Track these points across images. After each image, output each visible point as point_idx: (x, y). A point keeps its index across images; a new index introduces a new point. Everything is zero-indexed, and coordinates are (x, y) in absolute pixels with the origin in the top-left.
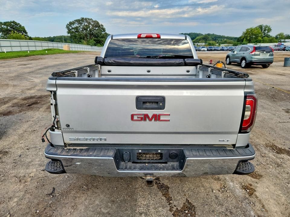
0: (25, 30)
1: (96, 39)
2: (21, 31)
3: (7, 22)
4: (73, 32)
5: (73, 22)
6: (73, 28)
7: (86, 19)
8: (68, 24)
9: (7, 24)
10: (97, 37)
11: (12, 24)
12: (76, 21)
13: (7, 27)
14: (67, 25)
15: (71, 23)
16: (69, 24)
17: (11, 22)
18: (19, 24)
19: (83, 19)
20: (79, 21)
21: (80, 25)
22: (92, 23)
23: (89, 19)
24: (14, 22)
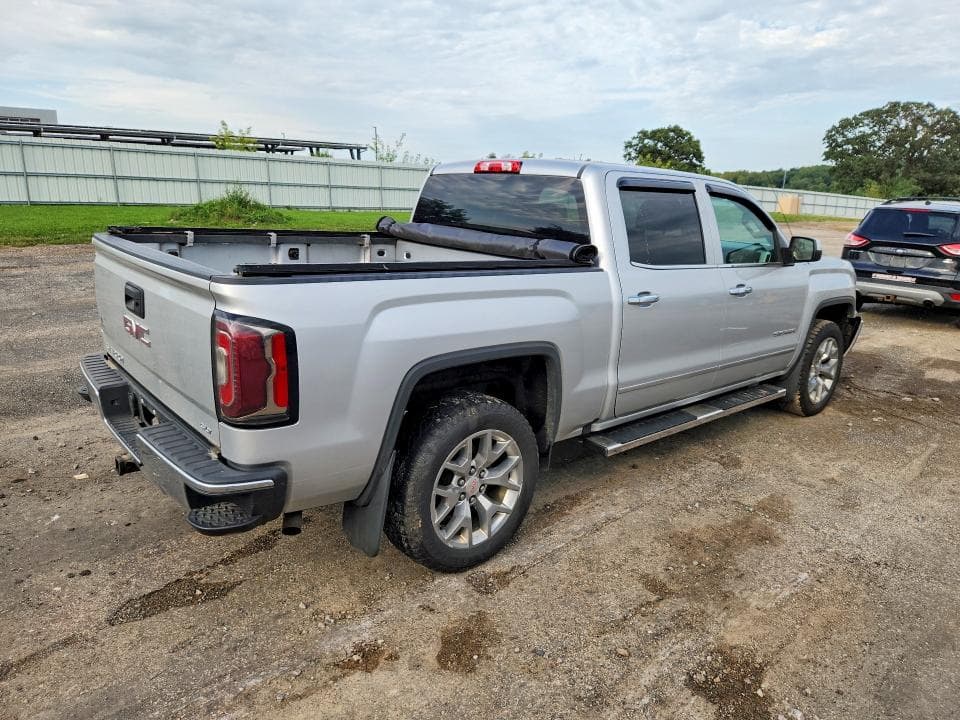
0: (698, 150)
1: (928, 175)
2: (688, 154)
3: (659, 131)
4: (843, 154)
5: (854, 118)
6: (848, 142)
7: (906, 107)
8: (834, 128)
9: (659, 134)
10: (934, 171)
11: (672, 134)
12: (867, 114)
13: (656, 145)
14: (830, 131)
15: (846, 124)
16: (837, 125)
17: (670, 130)
18: (688, 133)
19: (894, 108)
20: (877, 116)
21: (879, 130)
22: (929, 120)
23: (919, 106)
24: (677, 130)
